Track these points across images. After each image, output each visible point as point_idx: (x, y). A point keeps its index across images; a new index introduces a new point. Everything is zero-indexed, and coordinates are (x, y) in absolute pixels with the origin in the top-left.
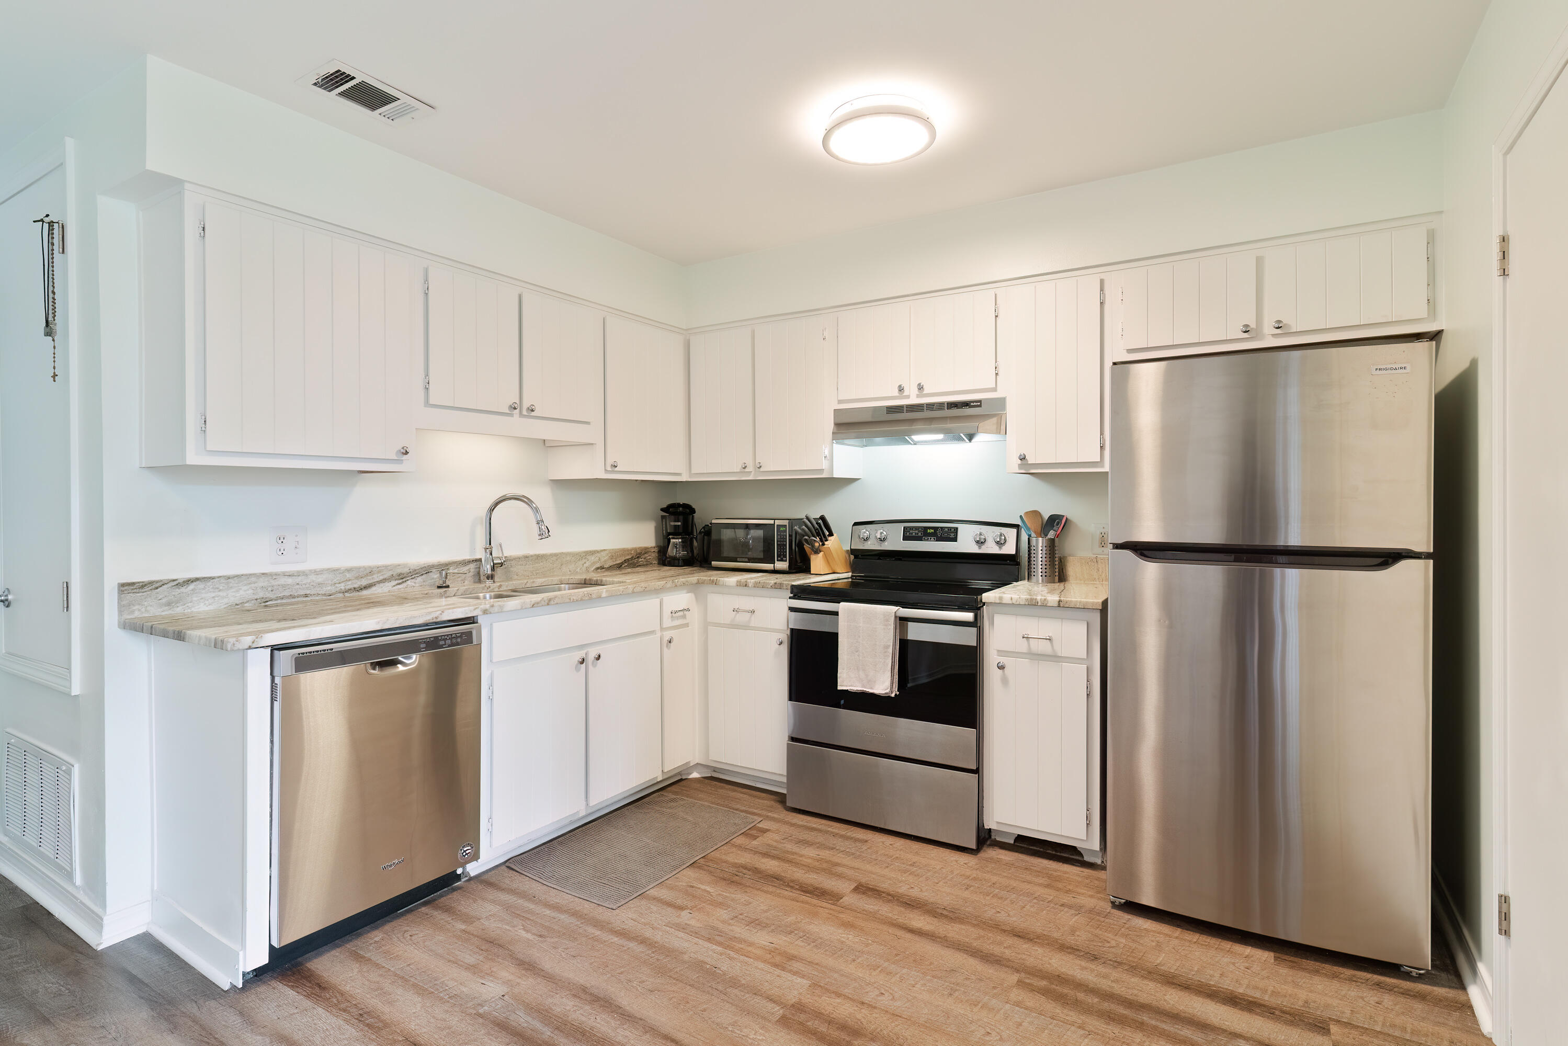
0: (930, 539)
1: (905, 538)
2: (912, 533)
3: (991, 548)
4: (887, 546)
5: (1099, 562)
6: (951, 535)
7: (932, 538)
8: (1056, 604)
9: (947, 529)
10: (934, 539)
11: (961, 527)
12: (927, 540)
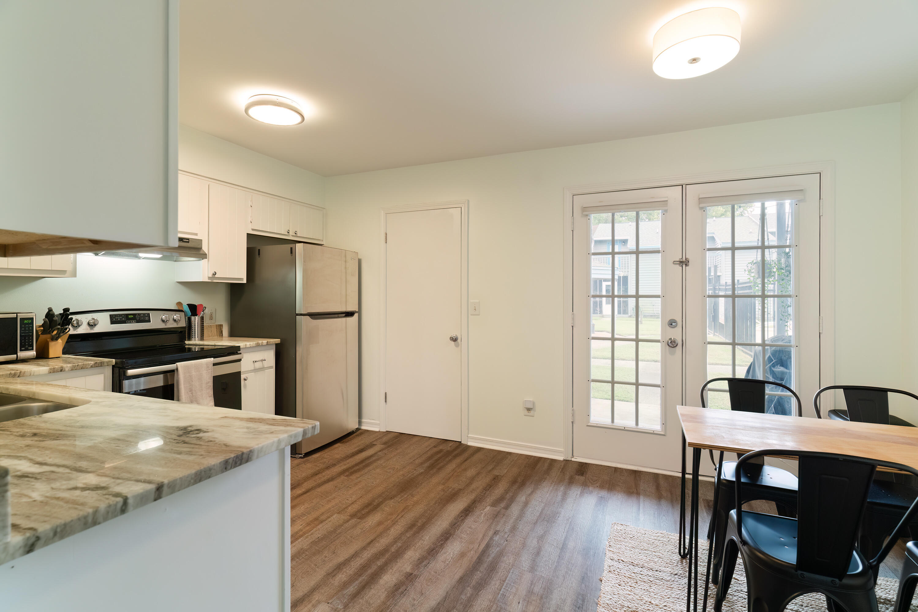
0: (132, 321)
1: (112, 322)
2: (117, 319)
3: (171, 325)
4: (97, 330)
5: (212, 327)
6: (146, 319)
7: (133, 321)
8: (266, 344)
9: (142, 315)
10: (135, 321)
11: (151, 313)
12: (130, 323)
